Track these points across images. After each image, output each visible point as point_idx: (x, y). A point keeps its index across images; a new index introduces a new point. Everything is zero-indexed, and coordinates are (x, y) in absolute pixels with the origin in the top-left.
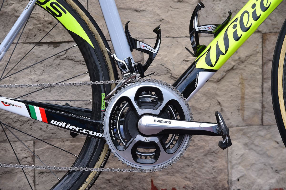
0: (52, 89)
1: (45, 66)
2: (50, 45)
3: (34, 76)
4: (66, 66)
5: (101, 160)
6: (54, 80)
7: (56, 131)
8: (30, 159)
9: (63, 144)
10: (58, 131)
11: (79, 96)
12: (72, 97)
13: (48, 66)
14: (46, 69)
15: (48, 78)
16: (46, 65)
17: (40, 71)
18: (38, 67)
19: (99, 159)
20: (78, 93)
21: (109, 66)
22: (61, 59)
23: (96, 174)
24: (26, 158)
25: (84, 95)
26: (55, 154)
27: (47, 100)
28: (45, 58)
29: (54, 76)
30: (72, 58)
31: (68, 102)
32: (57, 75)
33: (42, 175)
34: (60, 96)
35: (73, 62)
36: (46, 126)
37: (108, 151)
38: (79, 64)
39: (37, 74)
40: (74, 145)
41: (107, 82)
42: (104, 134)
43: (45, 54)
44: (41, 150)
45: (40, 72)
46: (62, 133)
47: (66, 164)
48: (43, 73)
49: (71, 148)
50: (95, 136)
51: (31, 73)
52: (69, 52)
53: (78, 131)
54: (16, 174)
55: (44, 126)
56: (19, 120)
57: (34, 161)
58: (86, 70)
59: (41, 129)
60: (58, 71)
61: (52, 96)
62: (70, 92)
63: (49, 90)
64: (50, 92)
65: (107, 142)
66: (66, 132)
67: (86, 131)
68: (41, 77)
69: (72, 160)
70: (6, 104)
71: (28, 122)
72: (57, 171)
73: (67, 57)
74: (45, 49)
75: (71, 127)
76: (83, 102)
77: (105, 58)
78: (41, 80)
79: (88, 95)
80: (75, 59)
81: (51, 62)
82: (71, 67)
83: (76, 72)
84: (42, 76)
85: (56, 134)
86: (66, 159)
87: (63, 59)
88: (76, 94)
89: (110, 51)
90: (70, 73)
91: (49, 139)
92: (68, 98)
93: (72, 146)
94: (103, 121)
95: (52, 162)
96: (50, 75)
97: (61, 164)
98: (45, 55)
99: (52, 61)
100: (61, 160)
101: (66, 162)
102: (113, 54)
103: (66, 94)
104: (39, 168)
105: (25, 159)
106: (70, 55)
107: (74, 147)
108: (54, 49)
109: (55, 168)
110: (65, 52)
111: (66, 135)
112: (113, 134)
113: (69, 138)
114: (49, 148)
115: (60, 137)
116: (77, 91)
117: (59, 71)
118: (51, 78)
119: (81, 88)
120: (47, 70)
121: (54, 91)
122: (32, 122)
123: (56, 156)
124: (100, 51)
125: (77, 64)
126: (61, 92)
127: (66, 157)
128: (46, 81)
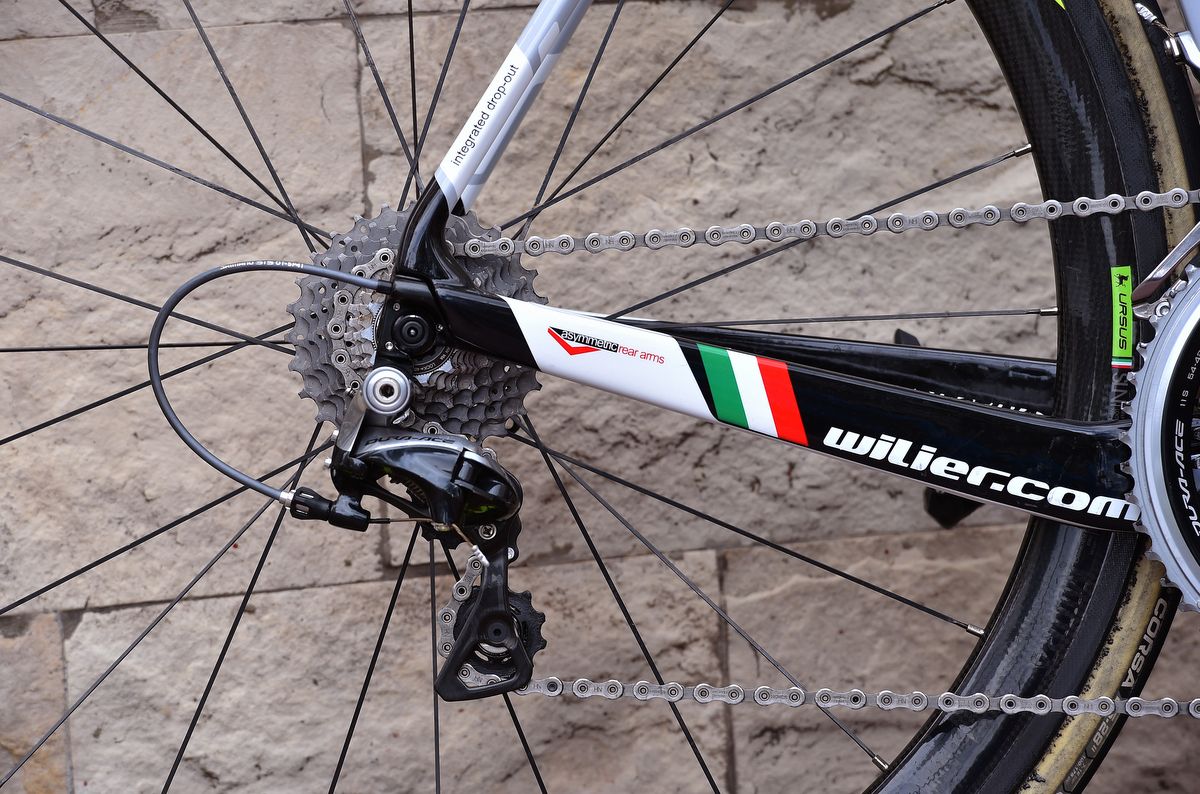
0: (813, 257)
1: (771, 124)
2: (797, 5)
3: (710, 186)
4: (889, 121)
5: (1119, 650)
6: (822, 205)
7: (841, 492)
8: (699, 655)
9: (885, 566)
10: (854, 494)
11: (969, 291)
12: (924, 296)
13: (788, 126)
14: (778, 140)
15: (788, 192)
16: (778, 118)
17: (743, 155)
18: (731, 132)
19: (1107, 646)
20: (959, 275)
21: (1152, 108)
22: (860, 82)
23: (1096, 730)
24: (681, 647)
25: (996, 285)
26: (842, 623)
27: (787, 316)
28: (770, 79)
29: (823, 178)
30: (921, 74)
31: (908, 327)
32: (838, 171)
33: (771, 743)
34: (857, 293)
35: (930, 93)
36: (786, 468)
37: (1161, 601)
38: (964, 107)
39: (725, 174)
40: (947, 572)
41: (1146, 201)
42: (1134, 500)
43: (768, 57)
44: (764, 600)
45: (746, 160)
46: (877, 504)
47: (904, 683)
48: (759, 164)
49: (931, 590)
50: (1083, 516)
51: (695, 170)
52: (908, 40)
53: (984, 489)
54: (626, 739)
55: (775, 464)
56: (634, 438)
57: (724, 667)
58: (1003, 138)
59: (755, 483)
60: (845, 151)
61: (814, 297)
62: (913, 269)
63: (797, 262)
64: (805, 272)
65: (1157, 547)
66: (899, 497)
67: (1028, 489)
68: (750, 191)
69: (940, 656)
70: (573, 344)
71: (684, 448)
72: (857, 723)
73: (893, 71)
74: (770, 27)
75: (940, 467)
76: (993, 323)
77: (1130, 58)
78: (751, 205)
79: (1021, 284)
80: (942, 77)
81: (804, 100)
82: (917, 123)
83: (944, 152)
84: (756, 183)
85: (840, 513)
86: (905, 650)
87: (872, 83)
88: (948, 282)
89: (1161, 19)
90: (912, 158)
91: (805, 540)
92: (907, 304)
93: (937, 575)
94: (1127, 429)
95: (825, 670)
96: (801, 175)
97: (875, 682)
98: (771, 63)
99: (810, 94)
100: (875, 660)
101: (904, 667)
102: (1176, 35)
103: (891, 280)
104: (768, 702)
105: (675, 655)
106: (910, 55)
107: (947, 586)
108: (821, 23)
109: (856, 699)
110: (881, 40)
111: (897, 518)
112: (1186, 498)
113: (918, 535)
114: (806, 593)
115: (862, 526)
116: (956, 262)
117: (852, 149)
118: (804, 191)
119: (981, 245)
120: (781, 148)
121: (827, 267)
122: (706, 445)
123: (847, 634)
124: (1098, 20)
125: (952, 106)
126: (864, 272)
127: (904, 643)
128: (780, 210)
